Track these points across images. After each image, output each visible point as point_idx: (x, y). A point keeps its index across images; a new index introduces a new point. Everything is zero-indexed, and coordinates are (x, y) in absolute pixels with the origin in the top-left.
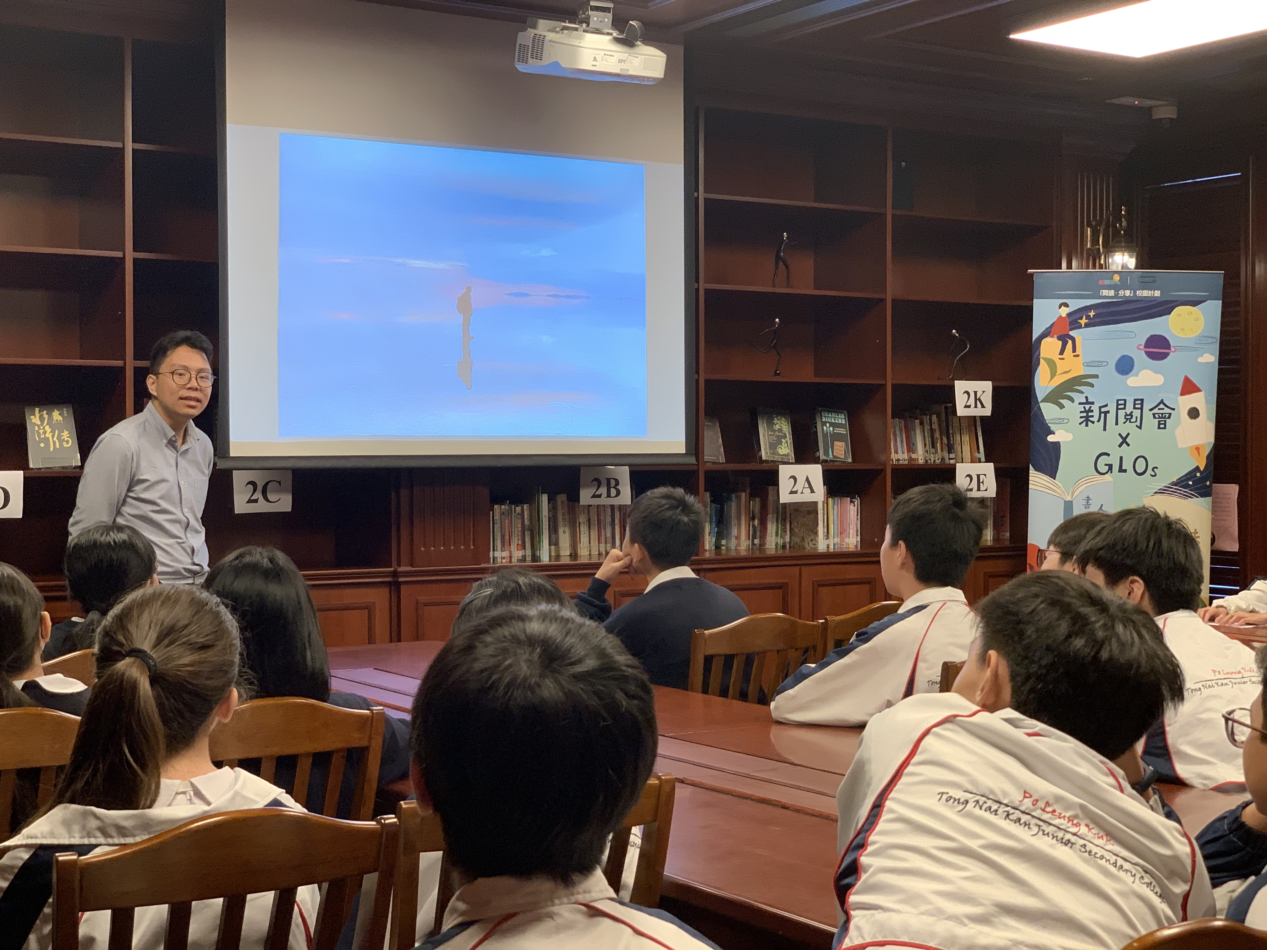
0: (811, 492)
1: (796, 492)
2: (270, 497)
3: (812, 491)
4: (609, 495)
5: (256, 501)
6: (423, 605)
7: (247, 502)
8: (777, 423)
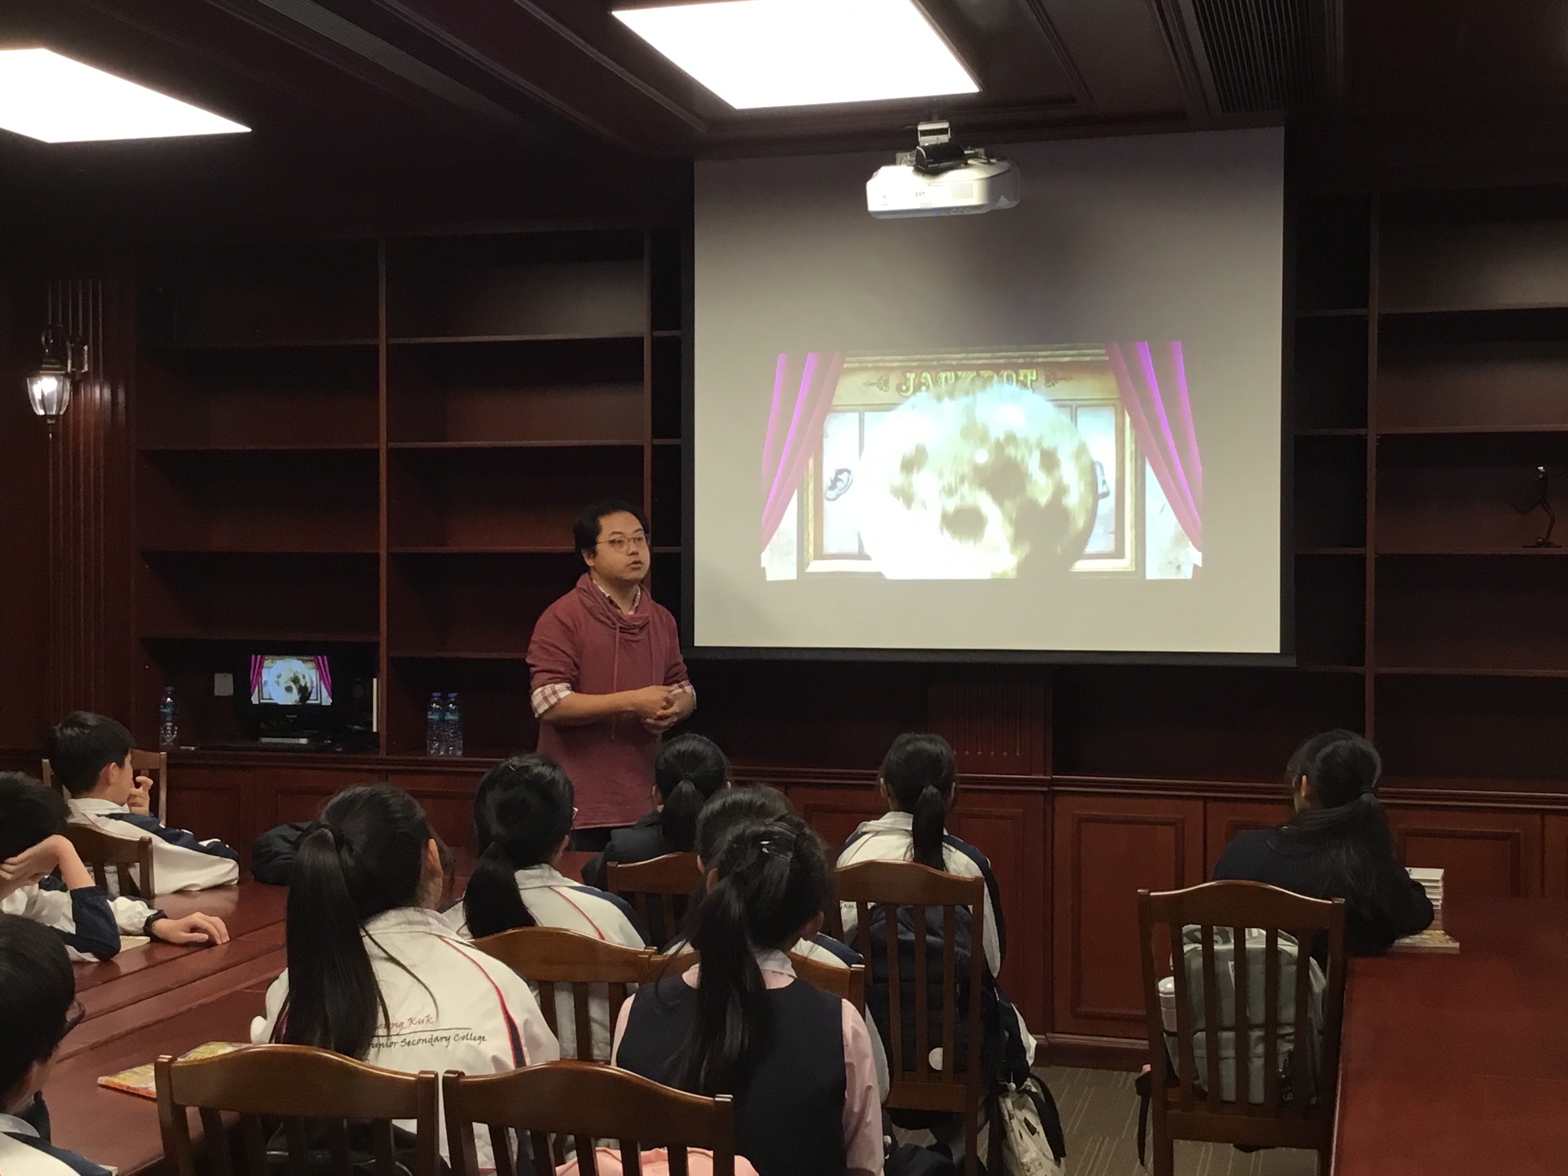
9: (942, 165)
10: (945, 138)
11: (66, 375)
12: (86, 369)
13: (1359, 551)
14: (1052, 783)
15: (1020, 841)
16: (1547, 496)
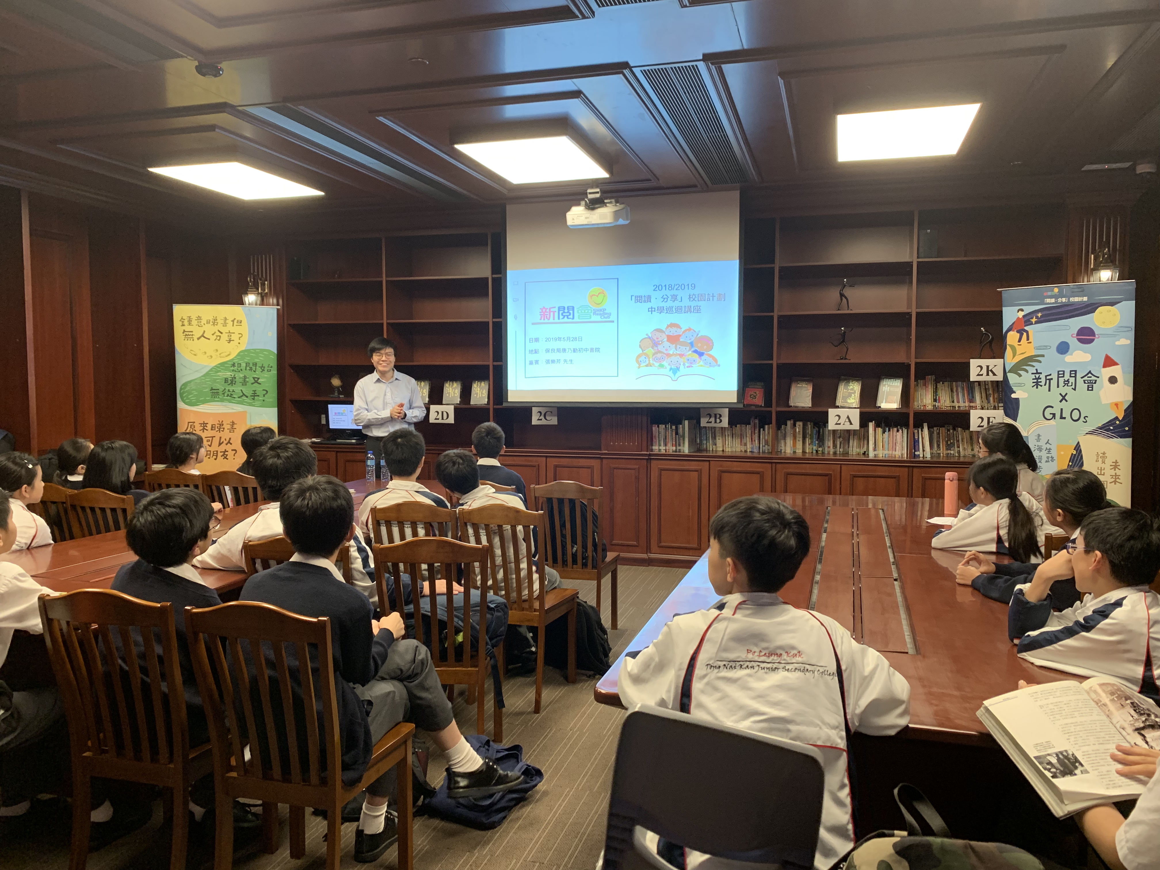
0: (850, 424)
1: (840, 424)
2: (547, 418)
4: (716, 422)
5: (541, 420)
6: (613, 468)
7: (537, 420)
8: (851, 386)
9: (597, 206)
10: (598, 195)
11: (258, 294)
12: (266, 291)
13: (770, 362)
14: (650, 455)
15: (637, 478)
16: (845, 340)
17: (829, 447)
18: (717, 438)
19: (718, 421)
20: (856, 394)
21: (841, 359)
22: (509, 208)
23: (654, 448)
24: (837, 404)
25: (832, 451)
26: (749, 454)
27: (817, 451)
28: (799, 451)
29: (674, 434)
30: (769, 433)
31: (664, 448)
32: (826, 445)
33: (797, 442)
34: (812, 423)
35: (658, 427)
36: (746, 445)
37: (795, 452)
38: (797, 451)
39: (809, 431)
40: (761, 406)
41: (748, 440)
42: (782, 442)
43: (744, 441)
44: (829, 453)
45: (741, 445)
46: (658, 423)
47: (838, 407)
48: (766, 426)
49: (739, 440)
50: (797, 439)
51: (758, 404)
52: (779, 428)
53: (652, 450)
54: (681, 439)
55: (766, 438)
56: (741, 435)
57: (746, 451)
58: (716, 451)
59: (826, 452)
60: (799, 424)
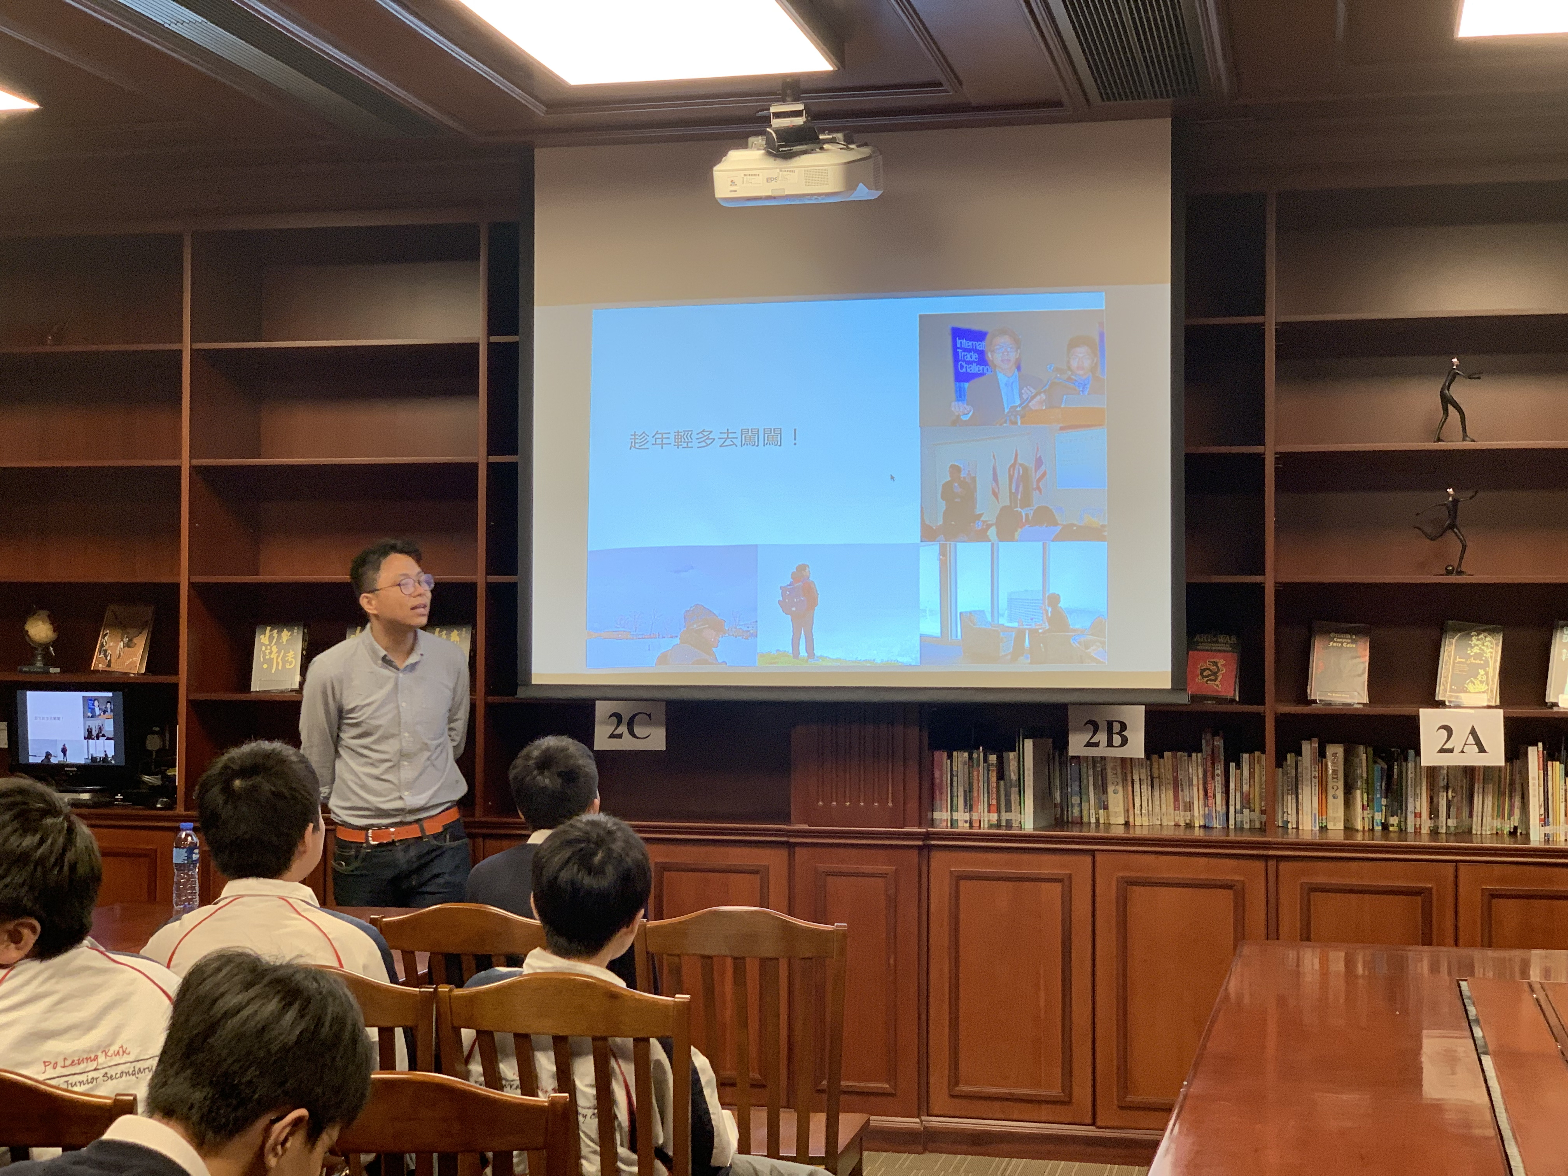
0: (1480, 752)
1: (1451, 751)
2: (637, 730)
3: (1482, 750)
4: (1110, 744)
5: (620, 736)
6: (824, 874)
7: (610, 737)
8: (1476, 645)
9: (797, 149)
10: (799, 121)
13: (1257, 579)
14: (928, 836)
15: (893, 902)
16: (1458, 521)
17: (1418, 815)
18: (1110, 789)
19: (1117, 740)
20: (1490, 670)
21: (1449, 573)
22: (542, 157)
23: (937, 815)
24: (1439, 697)
25: (1426, 825)
26: (1198, 833)
27: (1385, 827)
28: (1336, 826)
29: (994, 779)
30: (1252, 775)
31: (967, 816)
32: (1410, 808)
33: (1330, 798)
34: (1370, 750)
35: (950, 757)
36: (1189, 807)
37: (1323, 829)
38: (1330, 826)
39: (1362, 771)
40: (1232, 701)
41: (1196, 794)
42: (1290, 800)
43: (1184, 796)
44: (1417, 831)
45: (1176, 808)
46: (950, 748)
47: (1441, 704)
48: (1246, 756)
49: (1171, 793)
50: (1331, 792)
51: (1223, 694)
52: (1280, 762)
53: (932, 823)
54: (1014, 790)
55: (1246, 788)
56: (1176, 780)
57: (1189, 826)
58: (1108, 825)
59: (1411, 829)
60: (1336, 752)
